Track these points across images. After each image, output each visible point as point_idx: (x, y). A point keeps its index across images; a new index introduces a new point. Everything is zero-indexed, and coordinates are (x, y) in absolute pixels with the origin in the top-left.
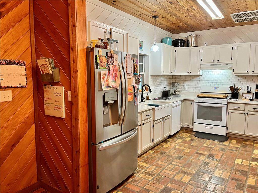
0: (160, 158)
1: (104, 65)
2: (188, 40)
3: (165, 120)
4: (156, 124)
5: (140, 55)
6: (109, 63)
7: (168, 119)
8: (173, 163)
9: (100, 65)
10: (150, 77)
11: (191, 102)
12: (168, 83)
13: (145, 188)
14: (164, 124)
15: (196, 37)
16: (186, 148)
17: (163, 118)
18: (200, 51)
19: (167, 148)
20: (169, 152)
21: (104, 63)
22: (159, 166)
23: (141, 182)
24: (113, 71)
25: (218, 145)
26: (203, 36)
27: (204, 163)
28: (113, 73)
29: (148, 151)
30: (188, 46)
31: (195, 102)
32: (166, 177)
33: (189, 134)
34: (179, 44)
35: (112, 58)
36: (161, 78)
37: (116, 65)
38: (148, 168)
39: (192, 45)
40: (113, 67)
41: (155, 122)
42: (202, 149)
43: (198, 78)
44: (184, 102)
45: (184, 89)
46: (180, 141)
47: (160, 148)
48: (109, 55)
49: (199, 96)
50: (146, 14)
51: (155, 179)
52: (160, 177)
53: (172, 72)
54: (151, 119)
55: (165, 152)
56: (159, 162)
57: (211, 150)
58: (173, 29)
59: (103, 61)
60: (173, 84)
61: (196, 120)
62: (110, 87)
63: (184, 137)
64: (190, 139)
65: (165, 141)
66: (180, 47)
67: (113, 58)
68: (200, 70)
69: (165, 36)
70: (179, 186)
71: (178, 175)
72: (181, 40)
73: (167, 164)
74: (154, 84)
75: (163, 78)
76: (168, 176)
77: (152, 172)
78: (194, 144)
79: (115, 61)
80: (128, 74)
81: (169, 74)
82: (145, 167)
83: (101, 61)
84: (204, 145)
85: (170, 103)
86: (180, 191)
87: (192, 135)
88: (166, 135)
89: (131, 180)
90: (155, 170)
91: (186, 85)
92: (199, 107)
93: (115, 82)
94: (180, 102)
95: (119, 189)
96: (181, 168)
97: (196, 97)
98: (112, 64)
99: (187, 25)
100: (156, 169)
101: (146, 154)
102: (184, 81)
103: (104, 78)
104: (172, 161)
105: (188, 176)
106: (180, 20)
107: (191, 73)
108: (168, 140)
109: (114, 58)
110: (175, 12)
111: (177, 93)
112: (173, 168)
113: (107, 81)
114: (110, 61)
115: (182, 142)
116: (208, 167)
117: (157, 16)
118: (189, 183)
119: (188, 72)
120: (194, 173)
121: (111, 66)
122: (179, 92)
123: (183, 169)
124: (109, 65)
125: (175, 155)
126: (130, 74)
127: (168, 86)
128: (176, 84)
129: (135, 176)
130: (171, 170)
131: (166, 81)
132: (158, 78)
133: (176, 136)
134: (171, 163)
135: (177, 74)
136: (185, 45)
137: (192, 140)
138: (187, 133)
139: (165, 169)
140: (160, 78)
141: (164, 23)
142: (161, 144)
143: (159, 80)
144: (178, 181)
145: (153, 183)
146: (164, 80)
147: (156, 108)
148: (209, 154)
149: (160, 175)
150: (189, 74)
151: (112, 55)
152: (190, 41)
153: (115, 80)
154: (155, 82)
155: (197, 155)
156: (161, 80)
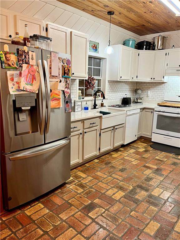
0: (102, 169)
1: (12, 64)
2: (154, 42)
3: (116, 129)
4: (103, 133)
5: (89, 57)
6: (22, 62)
7: (121, 128)
8: (113, 175)
9: (6, 63)
10: (107, 82)
11: (151, 111)
12: (131, 90)
13: (69, 201)
14: (115, 133)
15: (164, 38)
16: (136, 160)
17: (114, 127)
18: (166, 55)
19: (115, 158)
20: (114, 163)
21: (12, 62)
22: (96, 178)
23: (68, 195)
24: (28, 72)
25: (171, 159)
26: (172, 37)
27: (147, 178)
28: (28, 74)
29: (94, 160)
30: (154, 49)
31: (155, 111)
32: (97, 192)
33: (146, 145)
34: (145, 47)
35: (25, 57)
36: (122, 84)
37: (32, 65)
38: (84, 178)
39: (159, 48)
40: (27, 67)
41: (102, 131)
42: (153, 162)
43: (163, 85)
44: (145, 110)
45: (148, 96)
46: (132, 151)
47: (108, 157)
48: (20, 51)
49: (160, 104)
50: (99, 9)
51: (84, 193)
52: (92, 190)
53: (133, 78)
54: (98, 128)
55: (111, 163)
56: (99, 174)
57: (162, 163)
58: (138, 29)
59: (11, 59)
60: (135, 91)
61: (155, 129)
62: (23, 91)
63: (139, 148)
64: (144, 149)
65: (116, 150)
66: (145, 50)
67: (27, 56)
68: (164, 75)
69: (127, 38)
70: (107, 203)
71: (112, 189)
72: (147, 42)
73: (105, 176)
74: (112, 90)
75: (124, 84)
76: (100, 190)
77: (85, 184)
78: (146, 155)
79: (30, 60)
80: (53, 76)
81: (129, 80)
82: (80, 177)
83: (8, 59)
84: (157, 158)
85: (124, 111)
86: (104, 209)
87: (149, 145)
88: (117, 144)
89: (60, 190)
90: (90, 181)
91: (149, 92)
92: (159, 116)
93: (32, 85)
94: (139, 111)
95: (41, 200)
96: (119, 181)
97: (157, 106)
98: (26, 63)
99: (151, 24)
100: (92, 180)
101: (89, 163)
102: (148, 88)
103: (12, 80)
104: (113, 173)
105: (122, 192)
106: (140, 16)
107: (155, 80)
108: (121, 149)
109: (29, 56)
110: (130, 6)
111: (139, 101)
112: (111, 181)
113: (18, 83)
114: (23, 60)
115: (134, 153)
116: (150, 183)
117: (112, 12)
118: (119, 201)
119: (152, 78)
120: (130, 189)
121: (25, 66)
122: (141, 99)
123: (121, 183)
124: (21, 64)
125: (119, 166)
126: (57, 76)
127: (130, 93)
128: (139, 92)
129: (66, 187)
130: (107, 184)
131: (128, 88)
132: (118, 84)
133: (131, 145)
134: (111, 176)
135: (140, 79)
136: (151, 48)
137: (146, 151)
138: (144, 143)
139: (101, 182)
140: (120, 84)
141: (124, 21)
142: (111, 153)
143: (119, 86)
144: (108, 196)
145: (81, 197)
146: (125, 86)
147: (104, 116)
148: (158, 169)
149: (92, 188)
150: (152, 81)
151: (25, 53)
152: (156, 43)
153: (31, 82)
154: (113, 88)
155: (143, 168)
156: (121, 86)
